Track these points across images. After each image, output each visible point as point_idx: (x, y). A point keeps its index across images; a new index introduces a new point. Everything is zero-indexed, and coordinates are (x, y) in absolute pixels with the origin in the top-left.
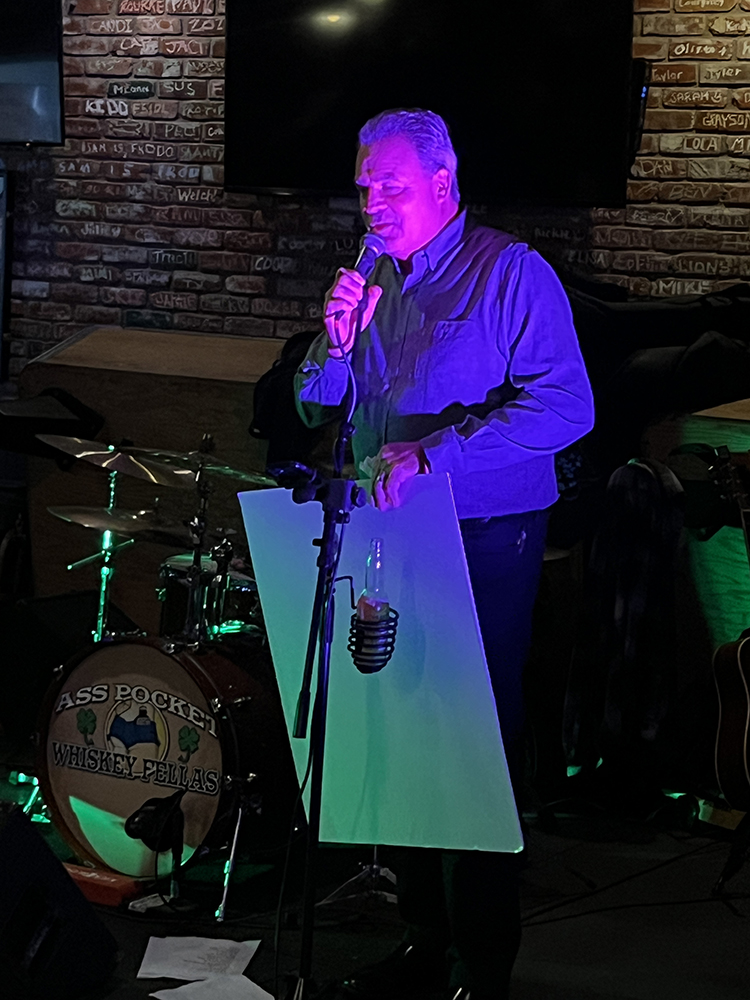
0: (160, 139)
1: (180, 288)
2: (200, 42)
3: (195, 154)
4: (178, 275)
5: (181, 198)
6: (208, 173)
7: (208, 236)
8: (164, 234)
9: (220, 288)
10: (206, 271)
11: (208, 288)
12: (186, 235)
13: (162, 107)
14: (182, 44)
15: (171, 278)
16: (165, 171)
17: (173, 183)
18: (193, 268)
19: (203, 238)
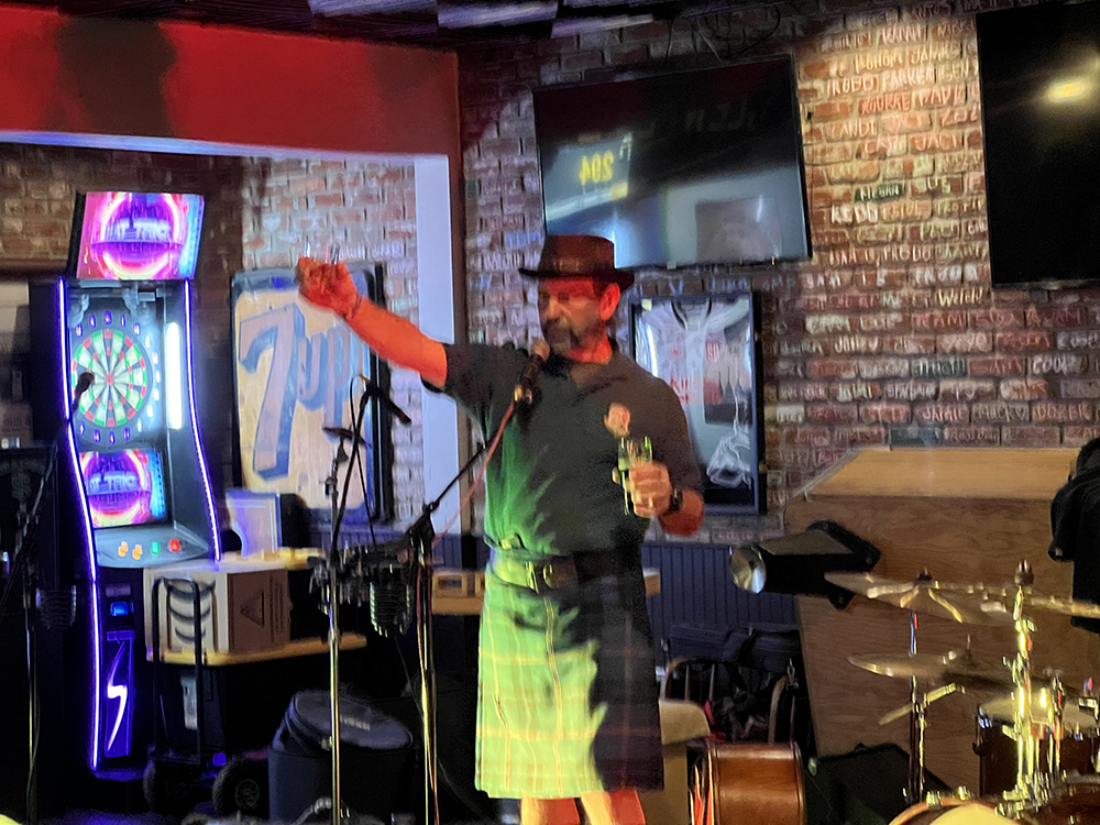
0: (915, 239)
1: (949, 398)
2: (954, 134)
3: (955, 253)
4: (946, 385)
5: (942, 303)
6: (971, 271)
7: (977, 340)
8: (926, 343)
9: (995, 394)
10: (976, 377)
11: (980, 396)
12: (951, 341)
13: (914, 207)
14: (933, 137)
15: (937, 390)
16: (923, 275)
17: (933, 287)
18: (963, 375)
19: (971, 344)
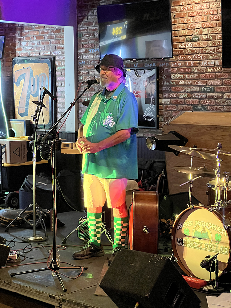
0: (202, 53)
1: (210, 98)
2: (214, 23)
3: (213, 57)
4: (209, 94)
5: (209, 71)
6: (217, 63)
7: (218, 82)
8: (204, 82)
9: (222, 97)
10: (217, 93)
11: (218, 98)
12: (211, 82)
13: (202, 44)
14: (208, 24)
15: (207, 95)
16: (204, 63)
17: (206, 67)
18: (214, 92)
19: (216, 83)
